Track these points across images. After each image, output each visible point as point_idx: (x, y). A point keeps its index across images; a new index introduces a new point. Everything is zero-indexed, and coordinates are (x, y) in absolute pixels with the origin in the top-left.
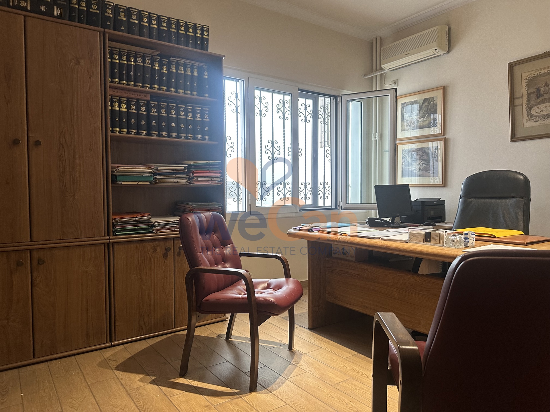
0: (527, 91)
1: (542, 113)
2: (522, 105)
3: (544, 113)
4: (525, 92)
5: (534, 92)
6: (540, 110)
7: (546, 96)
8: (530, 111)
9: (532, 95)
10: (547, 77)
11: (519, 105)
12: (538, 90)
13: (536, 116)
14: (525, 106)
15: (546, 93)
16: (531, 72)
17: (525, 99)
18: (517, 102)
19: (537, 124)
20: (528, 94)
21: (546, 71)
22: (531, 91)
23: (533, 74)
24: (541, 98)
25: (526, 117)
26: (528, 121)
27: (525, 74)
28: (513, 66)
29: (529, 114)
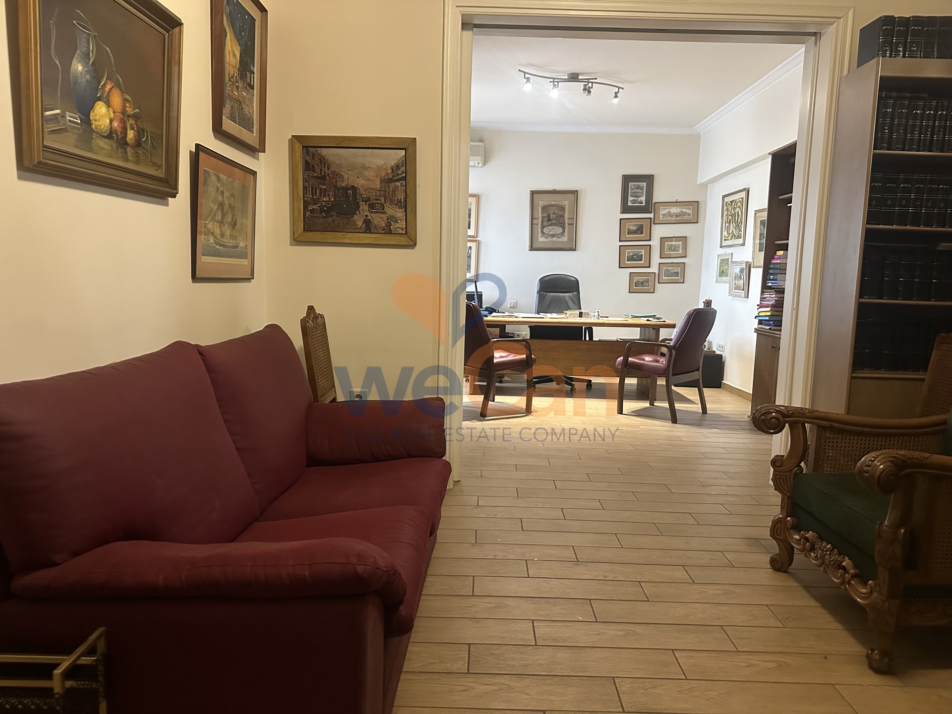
0: (542, 215)
1: (550, 233)
2: (538, 224)
3: (551, 233)
4: (540, 215)
5: (546, 217)
6: (549, 230)
7: (553, 221)
8: (543, 229)
9: (544, 219)
10: (554, 208)
11: (536, 224)
12: (549, 216)
13: (547, 234)
14: (540, 225)
15: (554, 219)
16: (544, 202)
17: (540, 220)
18: (535, 222)
19: (546, 240)
20: (542, 217)
21: (554, 203)
22: (544, 215)
23: (546, 203)
24: (550, 222)
25: (540, 234)
26: (541, 237)
27: (541, 202)
28: (533, 193)
29: (542, 232)
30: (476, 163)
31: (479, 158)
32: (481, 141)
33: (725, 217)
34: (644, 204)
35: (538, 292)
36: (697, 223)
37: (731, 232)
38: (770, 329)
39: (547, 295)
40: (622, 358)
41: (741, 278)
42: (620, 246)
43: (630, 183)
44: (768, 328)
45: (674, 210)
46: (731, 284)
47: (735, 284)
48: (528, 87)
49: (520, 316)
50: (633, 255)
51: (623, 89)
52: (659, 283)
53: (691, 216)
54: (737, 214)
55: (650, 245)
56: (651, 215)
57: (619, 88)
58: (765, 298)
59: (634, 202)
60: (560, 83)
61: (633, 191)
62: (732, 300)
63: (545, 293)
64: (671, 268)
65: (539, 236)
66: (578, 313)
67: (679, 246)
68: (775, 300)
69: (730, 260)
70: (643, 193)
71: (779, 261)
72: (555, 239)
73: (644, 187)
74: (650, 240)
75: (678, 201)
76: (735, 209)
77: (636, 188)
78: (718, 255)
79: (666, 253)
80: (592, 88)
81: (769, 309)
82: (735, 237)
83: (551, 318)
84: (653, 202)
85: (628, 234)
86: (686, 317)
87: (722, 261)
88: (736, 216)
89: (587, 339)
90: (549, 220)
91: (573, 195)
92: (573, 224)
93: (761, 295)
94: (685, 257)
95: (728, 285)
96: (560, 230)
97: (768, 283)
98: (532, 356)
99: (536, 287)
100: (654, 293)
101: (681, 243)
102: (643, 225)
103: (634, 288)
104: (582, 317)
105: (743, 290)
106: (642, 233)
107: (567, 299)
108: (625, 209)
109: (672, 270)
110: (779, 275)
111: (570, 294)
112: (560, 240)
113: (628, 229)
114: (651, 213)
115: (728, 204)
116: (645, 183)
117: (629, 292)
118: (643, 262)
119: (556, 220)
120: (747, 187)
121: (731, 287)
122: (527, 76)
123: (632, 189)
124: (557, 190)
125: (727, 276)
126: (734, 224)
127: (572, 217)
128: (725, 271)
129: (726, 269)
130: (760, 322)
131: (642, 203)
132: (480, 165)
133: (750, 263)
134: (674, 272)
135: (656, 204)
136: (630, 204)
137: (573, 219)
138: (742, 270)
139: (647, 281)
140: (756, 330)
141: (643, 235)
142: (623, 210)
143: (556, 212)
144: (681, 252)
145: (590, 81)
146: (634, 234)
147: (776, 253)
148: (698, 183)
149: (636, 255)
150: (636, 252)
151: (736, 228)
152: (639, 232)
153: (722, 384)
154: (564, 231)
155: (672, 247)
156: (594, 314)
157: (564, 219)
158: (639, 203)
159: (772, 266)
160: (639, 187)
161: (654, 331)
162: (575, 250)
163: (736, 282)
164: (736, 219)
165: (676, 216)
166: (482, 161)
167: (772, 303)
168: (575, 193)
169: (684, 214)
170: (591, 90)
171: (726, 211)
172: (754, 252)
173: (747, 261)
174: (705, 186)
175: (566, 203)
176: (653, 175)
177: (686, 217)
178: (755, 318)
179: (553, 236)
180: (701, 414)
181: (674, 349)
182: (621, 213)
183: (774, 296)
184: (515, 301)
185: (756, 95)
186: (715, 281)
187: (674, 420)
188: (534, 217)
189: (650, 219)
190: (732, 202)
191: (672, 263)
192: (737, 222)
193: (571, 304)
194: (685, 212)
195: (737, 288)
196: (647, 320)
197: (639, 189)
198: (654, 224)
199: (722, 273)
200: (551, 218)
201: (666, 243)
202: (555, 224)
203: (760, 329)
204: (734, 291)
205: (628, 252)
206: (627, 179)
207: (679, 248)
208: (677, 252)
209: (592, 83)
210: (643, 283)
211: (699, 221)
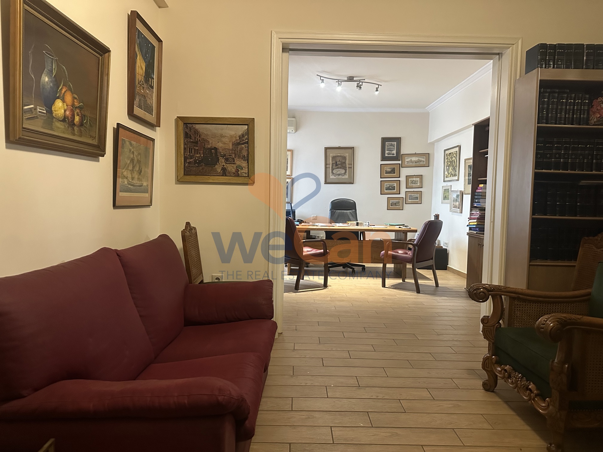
2: (329, 168)
3: (338, 173)
5: (335, 163)
6: (336, 172)
7: (339, 166)
8: (333, 171)
10: (339, 158)
11: (328, 168)
12: (336, 162)
13: (335, 174)
14: (331, 169)
15: (339, 165)
16: (333, 154)
17: (331, 166)
18: (328, 166)
19: (335, 177)
20: (332, 163)
21: (339, 155)
22: (333, 162)
23: (334, 155)
24: (337, 166)
25: (331, 174)
26: (331, 176)
27: (331, 154)
28: (326, 149)
29: (332, 172)
30: (291, 131)
31: (293, 128)
32: (294, 117)
33: (446, 163)
34: (395, 155)
35: (330, 210)
36: (429, 166)
37: (450, 172)
38: (477, 233)
39: (336, 212)
40: (384, 251)
41: (457, 201)
42: (381, 181)
43: (386, 143)
44: (475, 232)
45: (414, 159)
46: (451, 204)
47: (454, 204)
48: (322, 85)
49: (320, 225)
50: (389, 187)
51: (381, 85)
52: (406, 204)
53: (425, 163)
54: (453, 161)
55: (400, 181)
56: (400, 162)
57: (379, 85)
58: (473, 214)
59: (389, 154)
60: (342, 83)
61: (388, 147)
62: (452, 214)
63: (335, 211)
64: (413, 195)
65: (330, 175)
66: (356, 223)
67: (418, 181)
68: (479, 215)
69: (450, 190)
70: (395, 148)
71: (481, 191)
72: (340, 177)
73: (395, 145)
74: (399, 177)
75: (416, 153)
76: (452, 158)
77: (390, 146)
78: (442, 187)
79: (410, 185)
80: (362, 85)
81: (475, 221)
82: (453, 175)
83: (339, 226)
84: (401, 154)
85: (386, 173)
86: (424, 226)
87: (445, 190)
88: (453, 162)
89: (362, 239)
90: (336, 165)
91: (351, 150)
92: (351, 168)
93: (470, 211)
94: (422, 187)
95: (449, 205)
96: (343, 171)
97: (475, 204)
98: (327, 250)
99: (329, 207)
100: (403, 210)
101: (419, 179)
102: (395, 168)
103: (391, 207)
104: (358, 226)
105: (459, 208)
106: (394, 173)
107: (349, 214)
108: (384, 158)
109: (414, 196)
110: (481, 199)
111: (351, 211)
112: (343, 177)
113: (386, 171)
114: (400, 160)
115: (447, 155)
116: (396, 143)
117: (387, 210)
118: (395, 191)
119: (341, 165)
120: (459, 145)
121: (451, 206)
122: (322, 78)
123: (387, 146)
124: (341, 147)
125: (448, 199)
126: (452, 167)
127: (351, 163)
128: (447, 196)
129: (448, 195)
130: (470, 229)
131: (394, 155)
132: (293, 132)
133: (462, 192)
134: (415, 197)
135: (403, 155)
136: (386, 155)
137: (352, 164)
138: (457, 196)
139: (399, 203)
140: (468, 234)
141: (395, 174)
142: (382, 159)
143: (341, 160)
144: (419, 184)
145: (361, 81)
146: (389, 174)
147: (479, 186)
148: (429, 142)
149: (391, 186)
150: (391, 185)
151: (453, 170)
152: (393, 173)
153: (447, 267)
154: (346, 172)
155: (414, 181)
156: (366, 224)
157: (346, 165)
158: (392, 155)
159: (476, 194)
160: (391, 145)
161: (404, 234)
162: (353, 183)
163: (454, 203)
164: (453, 164)
165: (416, 162)
166: (294, 129)
167: (477, 217)
168: (352, 148)
169: (421, 161)
170: (362, 86)
171: (447, 159)
172: (465, 184)
173: (460, 190)
174: (433, 144)
175: (347, 154)
176: (401, 138)
177: (421, 163)
178: (467, 226)
179: (339, 175)
180: (435, 287)
181: (417, 246)
182: (381, 161)
183: (478, 212)
184: (316, 215)
185: (463, 89)
186: (441, 202)
187: (418, 291)
188: (327, 163)
189: (399, 165)
190: (450, 154)
191: (414, 191)
192: (454, 166)
193: (351, 217)
194: (421, 160)
195: (455, 207)
196: (399, 227)
197: (392, 146)
198: (402, 167)
199: (445, 198)
200: (338, 164)
201: (410, 179)
202: (340, 168)
203: (471, 233)
204: (453, 209)
205: (386, 185)
206: (384, 140)
207: (418, 182)
208: (416, 185)
209: (362, 82)
210: (396, 204)
211: (430, 165)
